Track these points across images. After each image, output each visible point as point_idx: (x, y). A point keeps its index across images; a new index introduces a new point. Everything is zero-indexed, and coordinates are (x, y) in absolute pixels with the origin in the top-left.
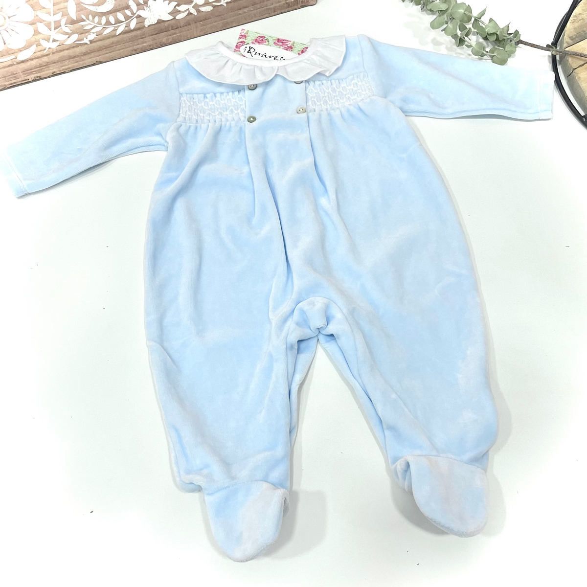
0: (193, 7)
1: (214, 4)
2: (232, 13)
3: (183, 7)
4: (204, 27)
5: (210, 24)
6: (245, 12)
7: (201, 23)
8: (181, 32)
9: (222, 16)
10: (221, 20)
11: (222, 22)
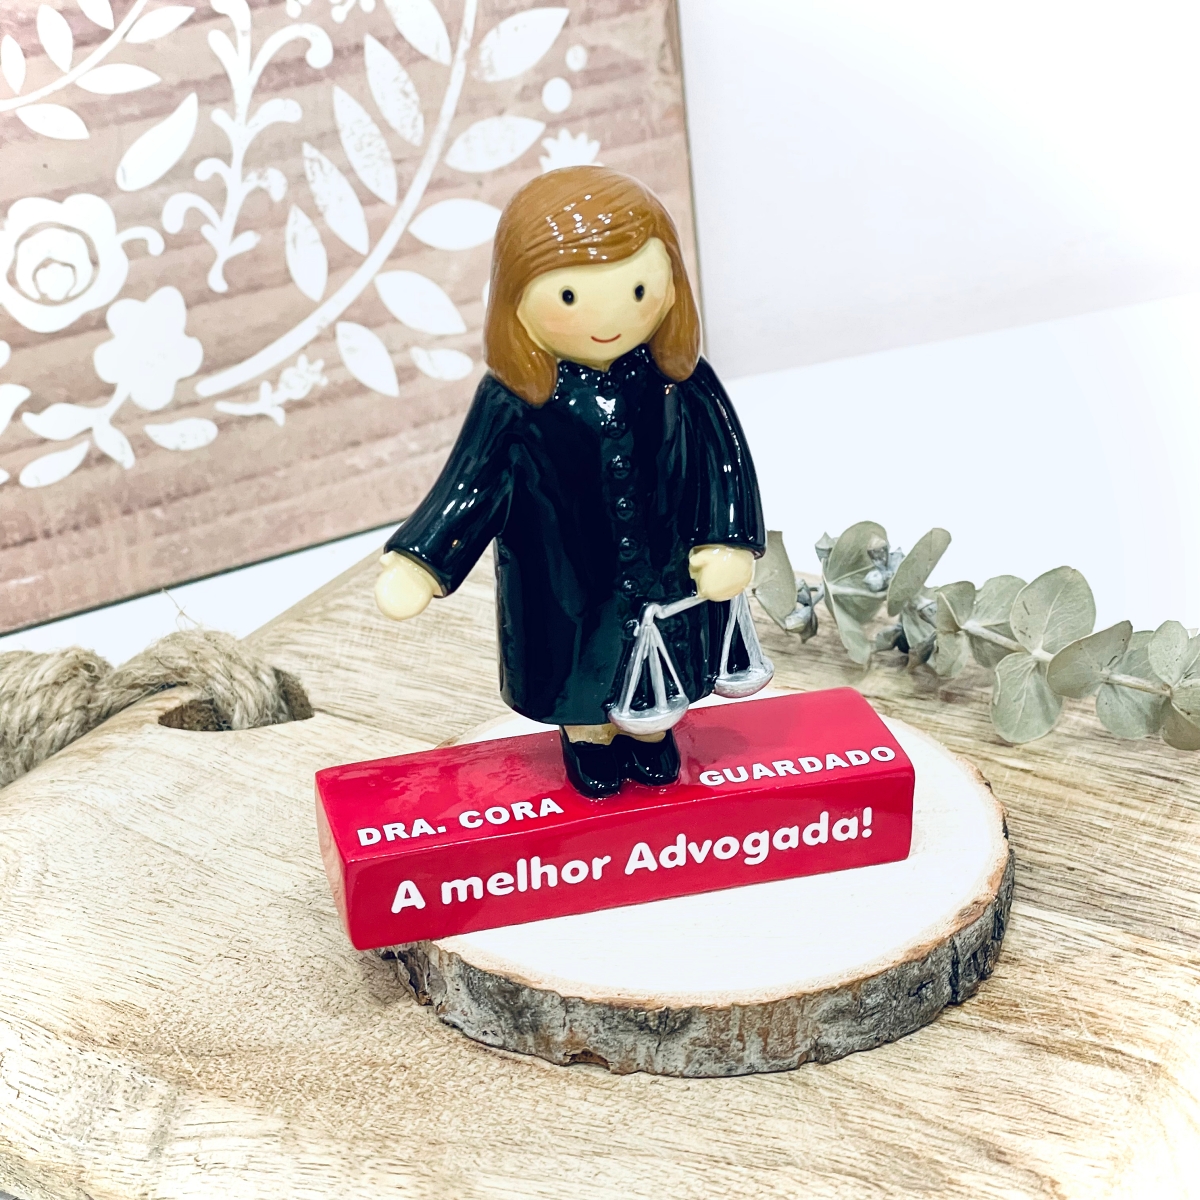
0: (117, 421)
1: (225, 407)
2: (317, 464)
3: (58, 420)
4: (176, 537)
5: (205, 521)
6: (380, 463)
7: (158, 512)
8: (46, 564)
9: (263, 480)
10: (262, 502)
11: (267, 509)
